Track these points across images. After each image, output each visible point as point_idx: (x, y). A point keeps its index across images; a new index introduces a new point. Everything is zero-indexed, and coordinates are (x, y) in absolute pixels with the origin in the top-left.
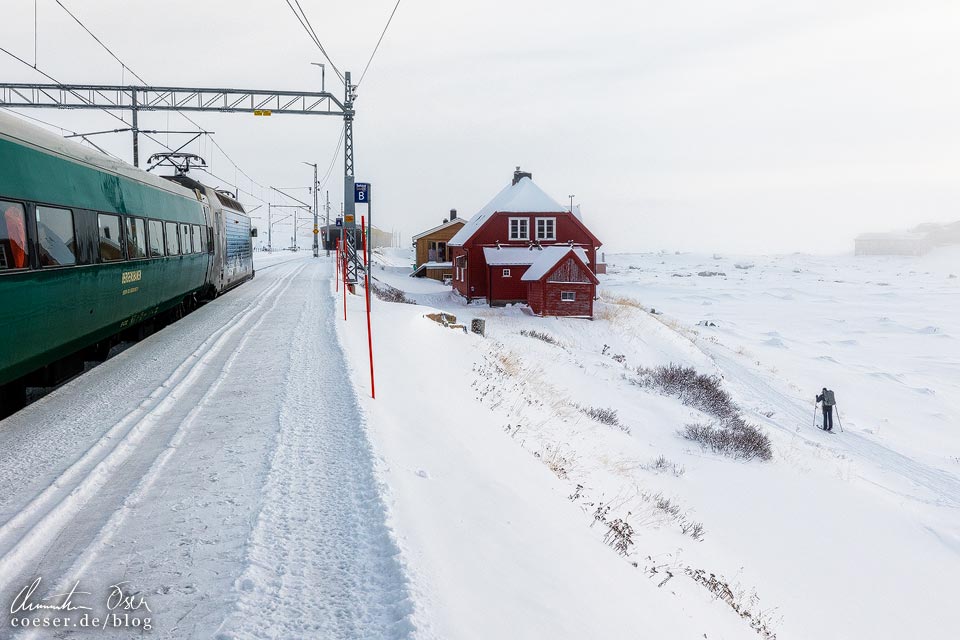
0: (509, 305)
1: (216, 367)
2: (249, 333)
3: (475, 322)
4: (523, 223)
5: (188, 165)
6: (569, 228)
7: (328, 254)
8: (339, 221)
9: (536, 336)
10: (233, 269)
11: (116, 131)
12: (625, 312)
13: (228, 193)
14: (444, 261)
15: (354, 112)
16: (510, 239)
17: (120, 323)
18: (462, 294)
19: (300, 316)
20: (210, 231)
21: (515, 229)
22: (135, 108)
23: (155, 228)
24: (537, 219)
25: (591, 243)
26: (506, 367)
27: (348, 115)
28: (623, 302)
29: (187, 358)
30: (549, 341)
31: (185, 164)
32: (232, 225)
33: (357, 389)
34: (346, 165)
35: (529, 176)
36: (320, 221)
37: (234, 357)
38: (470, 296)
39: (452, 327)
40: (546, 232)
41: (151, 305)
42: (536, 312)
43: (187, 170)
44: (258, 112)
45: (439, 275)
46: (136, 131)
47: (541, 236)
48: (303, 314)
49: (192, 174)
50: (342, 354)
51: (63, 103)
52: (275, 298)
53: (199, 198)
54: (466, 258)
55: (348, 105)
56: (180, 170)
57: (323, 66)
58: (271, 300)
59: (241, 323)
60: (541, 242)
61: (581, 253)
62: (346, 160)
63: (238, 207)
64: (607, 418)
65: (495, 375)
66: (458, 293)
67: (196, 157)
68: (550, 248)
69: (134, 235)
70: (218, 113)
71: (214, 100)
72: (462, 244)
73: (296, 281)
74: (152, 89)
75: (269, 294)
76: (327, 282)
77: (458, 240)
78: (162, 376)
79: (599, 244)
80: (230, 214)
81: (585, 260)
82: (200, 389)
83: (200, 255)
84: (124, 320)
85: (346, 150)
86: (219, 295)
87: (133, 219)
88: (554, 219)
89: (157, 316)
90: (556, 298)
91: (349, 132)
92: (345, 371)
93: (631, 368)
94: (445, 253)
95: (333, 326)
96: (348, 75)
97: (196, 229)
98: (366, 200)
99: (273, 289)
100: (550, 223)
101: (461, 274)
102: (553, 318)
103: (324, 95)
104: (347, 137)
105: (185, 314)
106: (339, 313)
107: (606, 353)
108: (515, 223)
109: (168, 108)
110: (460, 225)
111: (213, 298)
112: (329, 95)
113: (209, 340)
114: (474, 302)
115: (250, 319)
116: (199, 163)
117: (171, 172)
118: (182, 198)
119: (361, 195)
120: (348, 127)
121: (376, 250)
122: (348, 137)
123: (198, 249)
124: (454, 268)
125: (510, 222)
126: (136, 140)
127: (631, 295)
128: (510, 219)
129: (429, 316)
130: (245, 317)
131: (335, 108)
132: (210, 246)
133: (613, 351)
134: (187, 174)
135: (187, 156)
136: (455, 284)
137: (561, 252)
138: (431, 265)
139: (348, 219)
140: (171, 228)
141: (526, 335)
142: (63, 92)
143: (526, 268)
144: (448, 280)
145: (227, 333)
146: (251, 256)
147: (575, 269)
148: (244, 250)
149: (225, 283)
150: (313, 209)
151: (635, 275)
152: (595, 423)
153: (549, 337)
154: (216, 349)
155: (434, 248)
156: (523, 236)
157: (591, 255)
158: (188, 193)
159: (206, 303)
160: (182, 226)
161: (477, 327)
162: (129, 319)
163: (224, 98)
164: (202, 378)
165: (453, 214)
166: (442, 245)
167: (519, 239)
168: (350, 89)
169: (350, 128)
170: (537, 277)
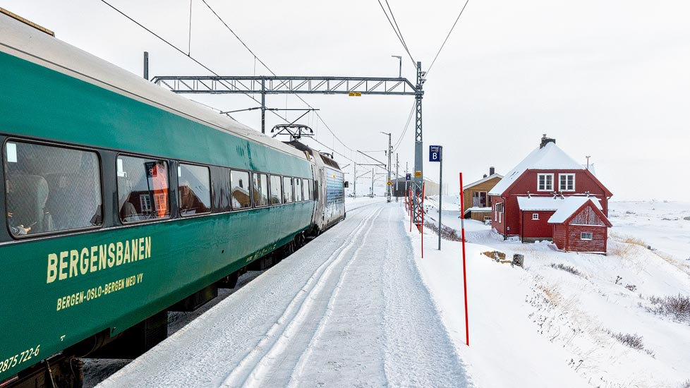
0: (537, 242)
1: (322, 303)
2: (346, 268)
3: (516, 256)
4: (549, 177)
5: (300, 134)
6: (586, 182)
7: (397, 200)
8: (408, 176)
9: (564, 269)
10: (331, 212)
11: (250, 109)
12: (633, 250)
13: (328, 154)
14: (484, 206)
15: (423, 92)
16: (538, 190)
17: (246, 258)
18: (500, 232)
19: (385, 253)
20: (316, 183)
21: (542, 182)
22: (264, 92)
23: (275, 181)
24: (560, 175)
25: (604, 194)
26: (550, 297)
27: (419, 95)
28: (629, 241)
29: (298, 292)
30: (574, 272)
31: (298, 133)
32: (331, 178)
33: (451, 336)
34: (416, 132)
35: (554, 141)
36: (392, 176)
37: (336, 293)
38: (507, 234)
39: (502, 262)
40: (567, 185)
41: (270, 242)
42: (560, 247)
43: (299, 137)
44: (351, 93)
45: (481, 218)
46: (264, 109)
47: (563, 187)
48: (387, 251)
49: (303, 140)
50: (427, 293)
51: (214, 89)
52: (363, 236)
53: (308, 158)
54: (504, 205)
55: (419, 87)
56: (294, 137)
57: (400, 58)
58: (361, 237)
59: (339, 259)
60: (563, 193)
61: (596, 201)
62: (416, 129)
63: (335, 165)
64: (633, 342)
65: (544, 305)
66: (496, 231)
67: (306, 127)
68: (571, 198)
69: (260, 186)
70: (322, 95)
71: (319, 85)
72: (501, 193)
73: (377, 221)
74: (276, 78)
75: (358, 233)
76: (401, 223)
77: (498, 190)
78: (278, 312)
79: (611, 195)
80: (329, 171)
81: (600, 207)
82: (310, 327)
83: (308, 202)
84: (249, 256)
85: (417, 121)
86: (321, 233)
87: (259, 174)
88: (574, 175)
89: (274, 251)
90: (576, 237)
91: (419, 107)
92: (435, 313)
93: (645, 298)
94: (485, 200)
95: (414, 263)
96: (419, 64)
97: (305, 182)
98: (439, 159)
99: (361, 229)
100: (570, 178)
101: (499, 217)
102: (574, 253)
103: (400, 79)
104: (417, 111)
105: (295, 250)
106: (417, 252)
107: (619, 282)
108: (542, 178)
109: (287, 92)
110: (498, 179)
111: (317, 236)
112: (405, 80)
113: (315, 274)
114: (509, 239)
115: (346, 255)
116: (308, 132)
117: (288, 138)
118: (296, 157)
119: (435, 155)
120: (419, 104)
121: (431, 197)
122: (419, 111)
123: (306, 198)
124: (493, 212)
125: (538, 177)
126: (263, 116)
127: (636, 236)
128: (539, 175)
129: (485, 253)
130: (342, 253)
131: (409, 89)
132: (315, 195)
133: (625, 282)
134: (299, 140)
135: (300, 127)
136: (494, 224)
137: (580, 201)
138: (475, 209)
139: (417, 174)
140: (287, 181)
141: (556, 268)
142: (214, 82)
143: (552, 213)
144: (488, 221)
145: (329, 268)
146: (344, 202)
147: (592, 215)
148: (339, 197)
149: (325, 222)
150: (387, 167)
151: (631, 219)
152: (625, 347)
153: (574, 269)
154: (321, 284)
155: (477, 196)
156: (548, 188)
157: (604, 203)
158: (300, 153)
159: (311, 240)
160: (295, 179)
161: (517, 261)
162: (253, 255)
163: (328, 84)
164: (311, 315)
165: (492, 171)
166: (484, 195)
167: (545, 190)
168: (420, 75)
169: (420, 104)
170: (562, 220)
